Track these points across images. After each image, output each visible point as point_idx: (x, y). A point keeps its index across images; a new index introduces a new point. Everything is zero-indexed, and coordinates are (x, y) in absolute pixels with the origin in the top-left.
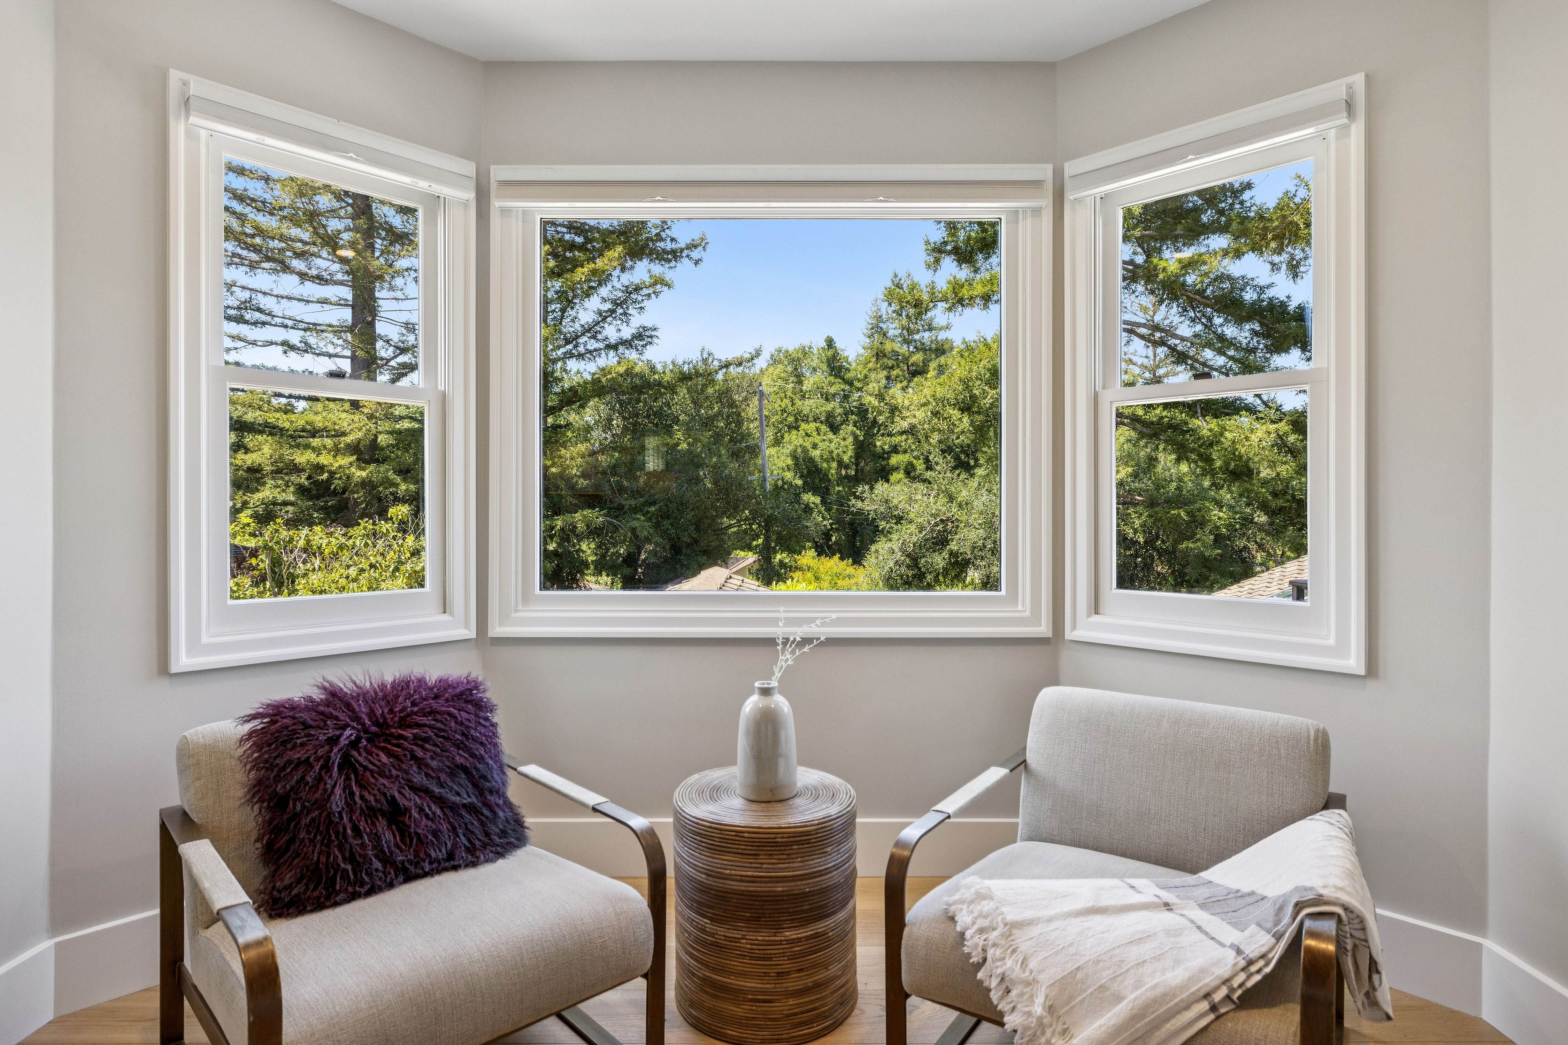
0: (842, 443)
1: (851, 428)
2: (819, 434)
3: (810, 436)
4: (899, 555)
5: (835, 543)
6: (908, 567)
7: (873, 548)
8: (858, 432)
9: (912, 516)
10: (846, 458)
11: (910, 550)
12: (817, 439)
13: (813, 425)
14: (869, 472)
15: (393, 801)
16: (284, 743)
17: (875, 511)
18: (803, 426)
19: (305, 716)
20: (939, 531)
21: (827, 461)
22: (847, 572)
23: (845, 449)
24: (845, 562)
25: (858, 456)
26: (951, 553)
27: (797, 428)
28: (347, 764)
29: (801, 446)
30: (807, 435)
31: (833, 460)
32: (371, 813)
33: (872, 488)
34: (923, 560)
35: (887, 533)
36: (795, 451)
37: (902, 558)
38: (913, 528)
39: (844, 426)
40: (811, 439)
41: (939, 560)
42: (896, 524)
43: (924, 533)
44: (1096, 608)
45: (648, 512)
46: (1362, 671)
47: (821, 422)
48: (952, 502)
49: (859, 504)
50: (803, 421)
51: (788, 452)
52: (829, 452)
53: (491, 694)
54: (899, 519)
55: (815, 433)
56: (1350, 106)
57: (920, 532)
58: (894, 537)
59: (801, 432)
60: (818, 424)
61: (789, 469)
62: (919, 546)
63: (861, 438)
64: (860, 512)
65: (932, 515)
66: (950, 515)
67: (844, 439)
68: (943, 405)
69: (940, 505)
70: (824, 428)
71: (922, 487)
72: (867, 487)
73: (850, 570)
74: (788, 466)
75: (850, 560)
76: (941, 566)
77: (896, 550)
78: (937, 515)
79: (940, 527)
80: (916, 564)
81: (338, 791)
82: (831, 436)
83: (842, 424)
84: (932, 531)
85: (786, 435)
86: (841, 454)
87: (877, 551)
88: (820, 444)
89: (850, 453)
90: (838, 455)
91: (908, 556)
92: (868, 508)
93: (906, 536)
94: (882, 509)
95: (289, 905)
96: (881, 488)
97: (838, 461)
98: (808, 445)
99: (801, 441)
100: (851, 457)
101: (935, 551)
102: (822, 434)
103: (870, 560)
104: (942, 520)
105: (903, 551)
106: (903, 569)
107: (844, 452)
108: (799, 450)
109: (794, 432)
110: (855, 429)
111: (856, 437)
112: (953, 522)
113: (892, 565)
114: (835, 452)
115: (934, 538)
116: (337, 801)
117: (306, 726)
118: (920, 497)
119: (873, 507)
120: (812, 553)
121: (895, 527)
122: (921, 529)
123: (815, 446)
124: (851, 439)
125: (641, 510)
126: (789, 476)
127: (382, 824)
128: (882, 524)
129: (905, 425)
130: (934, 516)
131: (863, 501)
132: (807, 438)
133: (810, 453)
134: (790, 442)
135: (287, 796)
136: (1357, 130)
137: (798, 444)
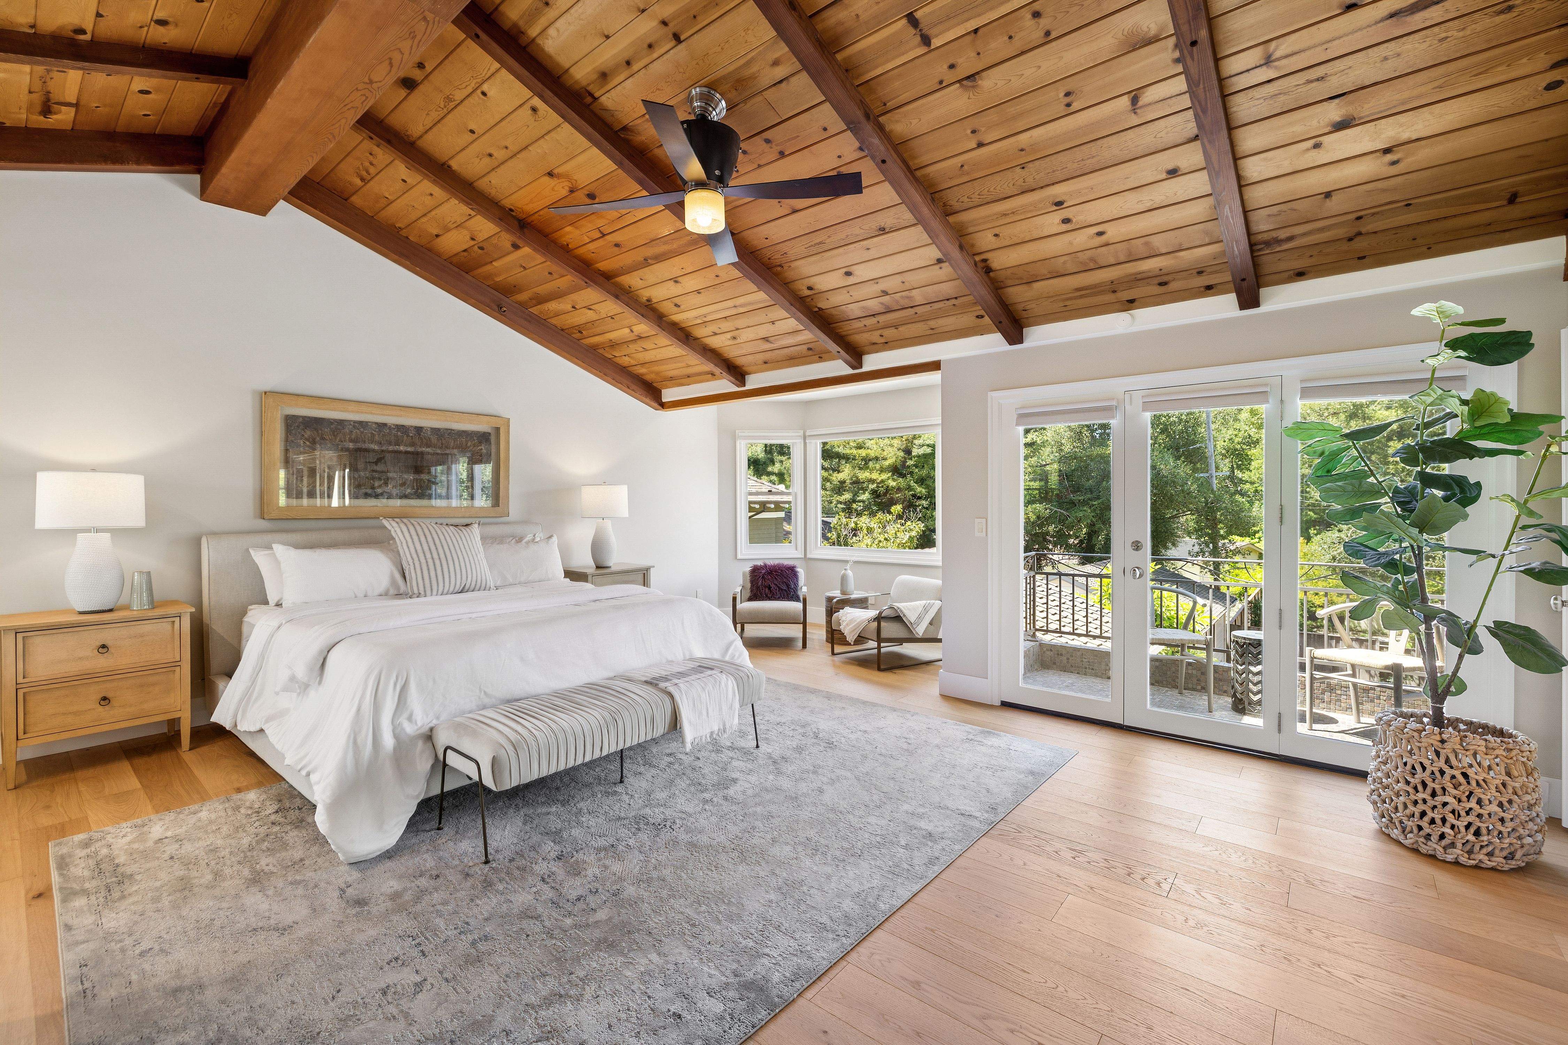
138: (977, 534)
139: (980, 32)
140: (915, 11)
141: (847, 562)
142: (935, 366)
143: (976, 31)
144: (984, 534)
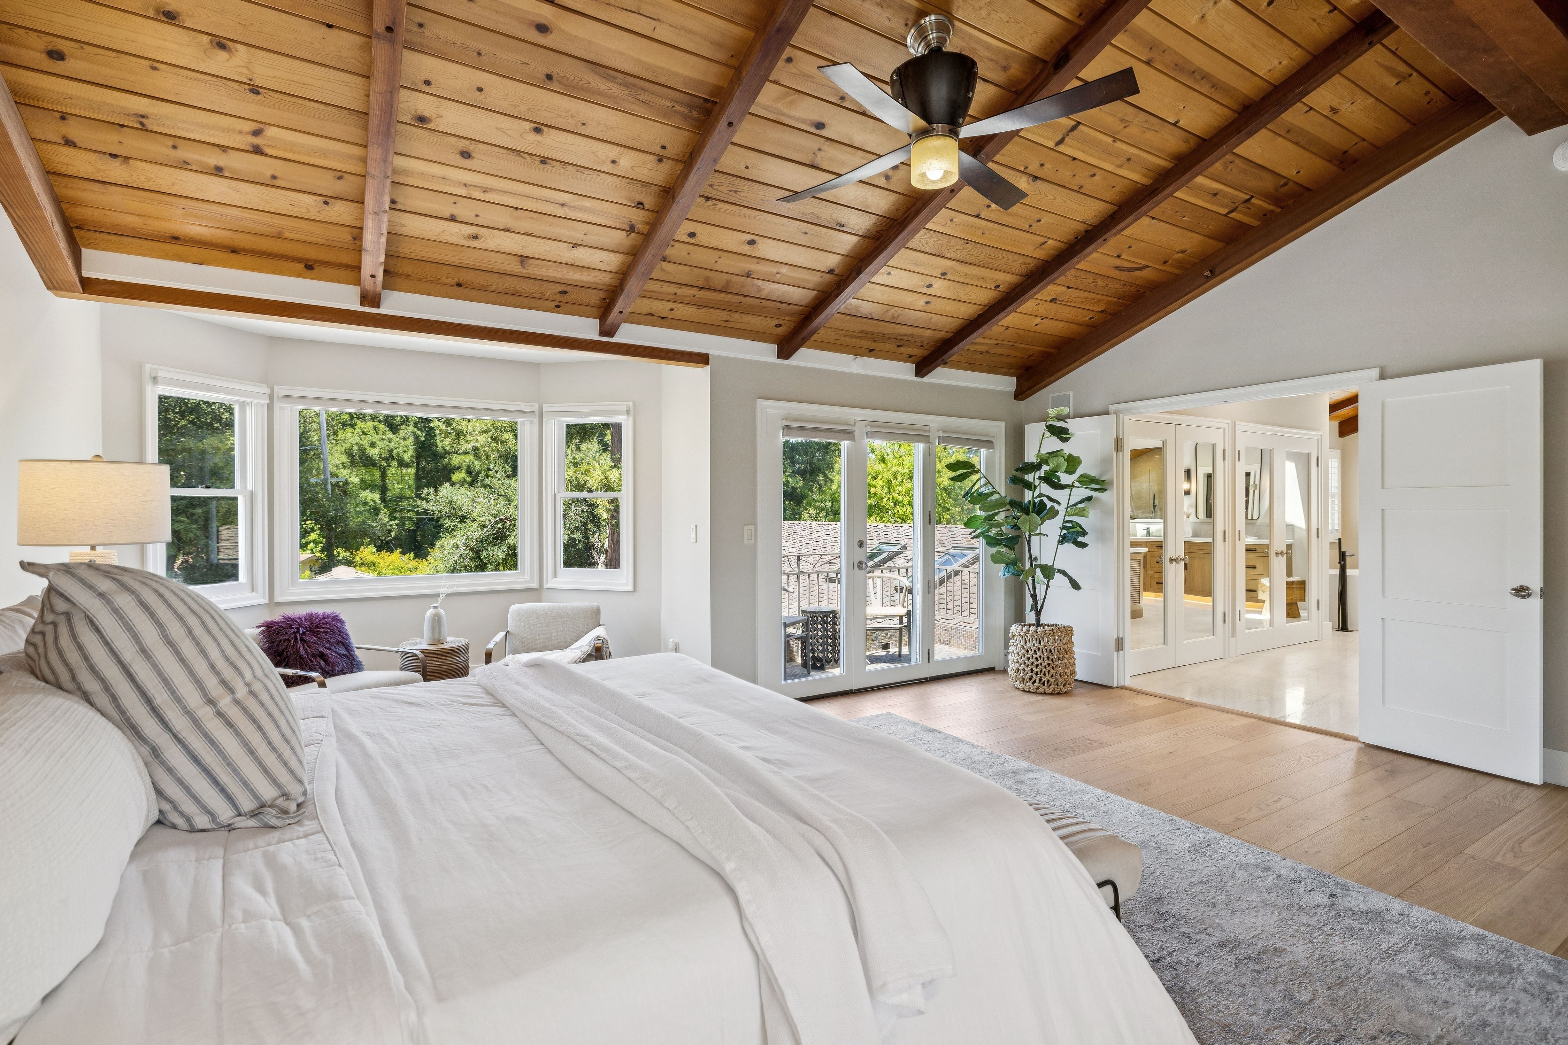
0: (402, 443)
1: (411, 428)
2: (377, 433)
3: (367, 435)
4: (462, 550)
5: (395, 538)
6: (471, 559)
7: (438, 544)
8: (419, 433)
9: (474, 515)
10: (406, 458)
11: (473, 544)
12: (376, 438)
13: (370, 424)
14: (431, 470)
15: (321, 652)
16: (278, 634)
17: (440, 511)
18: (359, 424)
19: (283, 625)
20: (499, 528)
21: (386, 459)
22: (410, 566)
23: (405, 449)
24: (407, 556)
25: (418, 456)
26: (509, 547)
27: (353, 426)
28: (302, 640)
29: (357, 444)
30: (364, 433)
31: (393, 458)
32: (314, 655)
33: (436, 491)
34: (485, 553)
35: (451, 531)
36: (351, 449)
37: (466, 552)
38: (475, 526)
39: (404, 427)
40: (368, 438)
41: (499, 553)
42: (460, 522)
43: (485, 530)
44: (555, 575)
45: (193, 514)
46: (630, 588)
47: (379, 421)
48: (510, 504)
49: (425, 505)
50: (359, 419)
51: (343, 449)
52: (389, 451)
53: (342, 617)
54: (463, 519)
55: (372, 432)
56: (628, 412)
57: (482, 529)
58: (458, 533)
59: (357, 430)
60: (376, 423)
61: (344, 467)
62: (482, 541)
63: (423, 439)
64: (426, 512)
65: (492, 515)
66: (508, 515)
67: (404, 439)
68: (501, 432)
69: (500, 506)
70: (382, 427)
71: (484, 491)
72: (432, 490)
73: (413, 564)
74: (343, 463)
75: (412, 554)
76: (500, 557)
77: (460, 545)
78: (497, 515)
79: (500, 525)
80: (479, 556)
81: (302, 648)
82: (390, 435)
83: (402, 424)
84: (493, 528)
85: (340, 433)
86: (401, 453)
87: (442, 546)
88: (379, 443)
89: (411, 452)
90: (398, 454)
91: (472, 549)
92: (434, 508)
93: (469, 533)
94: (447, 509)
95: (293, 683)
96: (446, 490)
97: (398, 460)
98: (365, 444)
99: (357, 439)
100: (412, 456)
101: (495, 545)
102: (380, 432)
103: (435, 553)
104: (501, 520)
105: (467, 546)
106: (467, 562)
107: (405, 452)
108: (355, 448)
109: (349, 430)
110: (416, 430)
111: (417, 438)
112: (510, 521)
113: (456, 557)
114: (395, 451)
115: (495, 534)
116: (302, 652)
117: (284, 628)
118: (482, 499)
119: (439, 508)
120: (372, 548)
121: (459, 525)
122: (483, 526)
123: (373, 445)
124: (411, 440)
125: (184, 512)
126: (345, 474)
127: (319, 659)
128: (447, 523)
129: (469, 447)
130: (495, 516)
131: (428, 502)
132: (363, 436)
133: (368, 451)
134: (345, 440)
135: (283, 651)
136: (631, 418)
137: (354, 442)
138: (746, 542)
139: (1076, 161)
140: (1084, 125)
141: (438, 595)
142: (702, 359)
143: (1074, 159)
144: (752, 541)
